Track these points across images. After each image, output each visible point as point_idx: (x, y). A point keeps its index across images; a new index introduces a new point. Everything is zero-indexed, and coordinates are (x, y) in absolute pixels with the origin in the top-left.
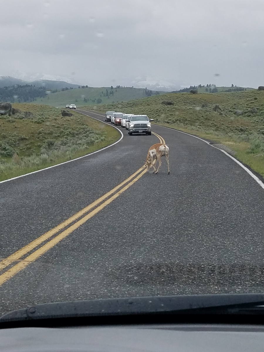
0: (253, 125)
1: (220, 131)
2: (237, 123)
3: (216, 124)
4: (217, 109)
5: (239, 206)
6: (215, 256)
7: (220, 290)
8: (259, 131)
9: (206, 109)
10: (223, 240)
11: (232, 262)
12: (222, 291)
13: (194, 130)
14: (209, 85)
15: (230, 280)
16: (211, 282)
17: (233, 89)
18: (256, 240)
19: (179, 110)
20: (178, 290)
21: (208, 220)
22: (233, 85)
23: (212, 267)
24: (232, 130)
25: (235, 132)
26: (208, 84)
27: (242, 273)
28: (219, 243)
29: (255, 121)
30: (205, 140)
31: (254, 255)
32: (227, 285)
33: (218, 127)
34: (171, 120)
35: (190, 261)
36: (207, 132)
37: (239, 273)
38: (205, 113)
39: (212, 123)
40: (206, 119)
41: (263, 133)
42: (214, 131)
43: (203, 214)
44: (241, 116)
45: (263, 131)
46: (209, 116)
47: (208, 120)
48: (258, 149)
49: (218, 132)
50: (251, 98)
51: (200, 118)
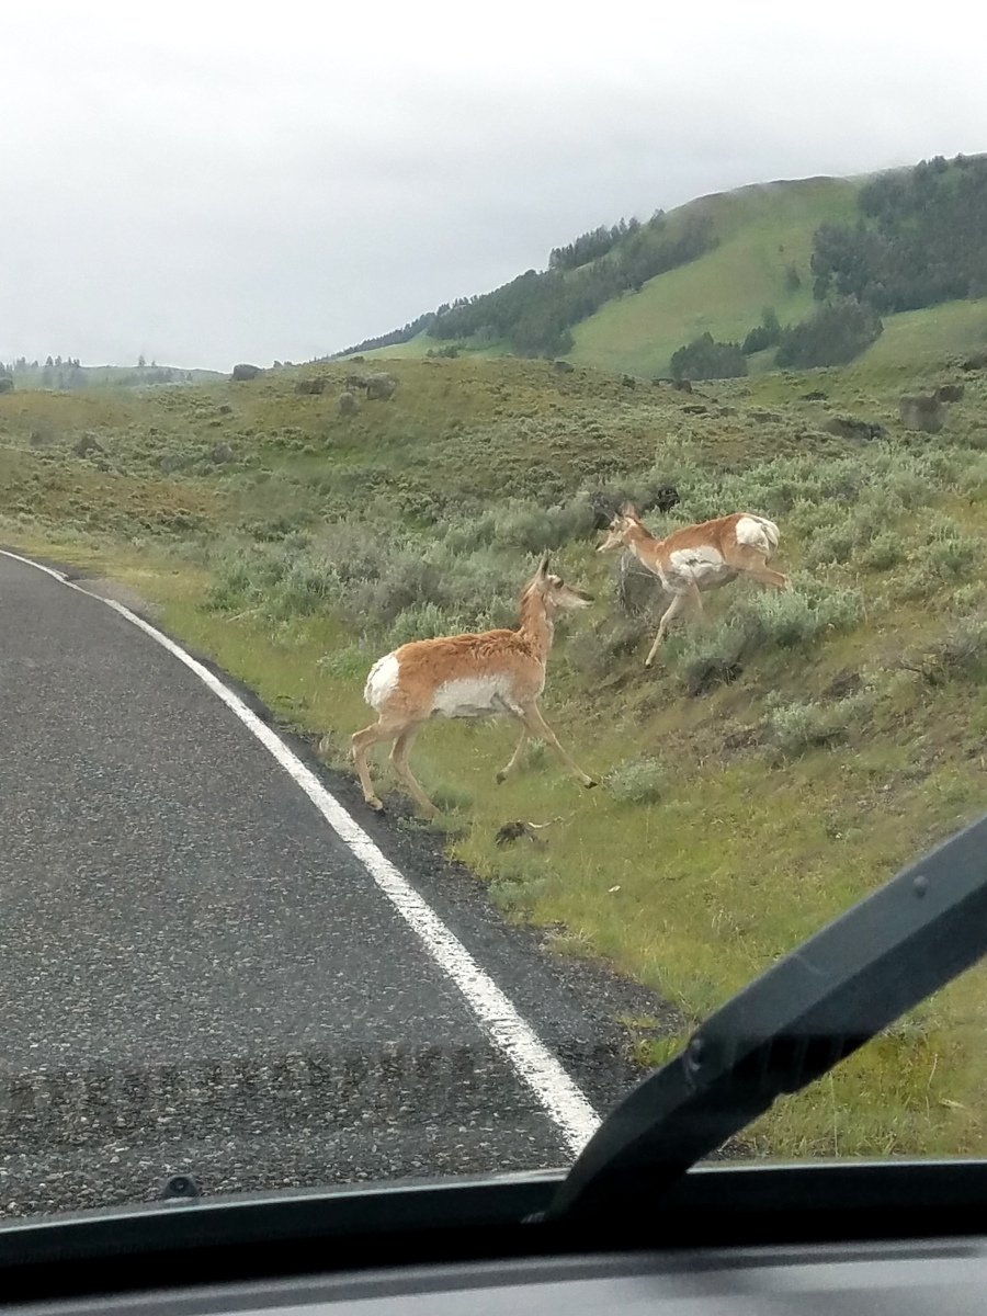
0: (224, 503)
1: (104, 530)
2: (164, 501)
3: (86, 504)
4: (88, 450)
5: (172, 810)
6: (80, 1004)
8: (244, 525)
9: (50, 449)
10: (110, 941)
11: (145, 1021)
12: (103, 1129)
13: (5, 528)
14: (54, 359)
15: (135, 1086)
17: (145, 373)
18: (231, 931)
21: (59, 869)
22: (142, 362)
23: (68, 1045)
24: (148, 527)
25: (159, 533)
26: (50, 358)
28: (96, 950)
29: (227, 491)
30: (46, 566)
31: (223, 985)
32: (125, 1108)
33: (95, 517)
37: (168, 1060)
38: (45, 464)
39: (71, 503)
40: (51, 487)
41: (259, 537)
42: (80, 531)
43: (41, 848)
44: (178, 472)
45: (258, 528)
46: (61, 476)
47: (58, 489)
48: (238, 592)
49: (97, 532)
50: (211, 409)
51: (26, 482)
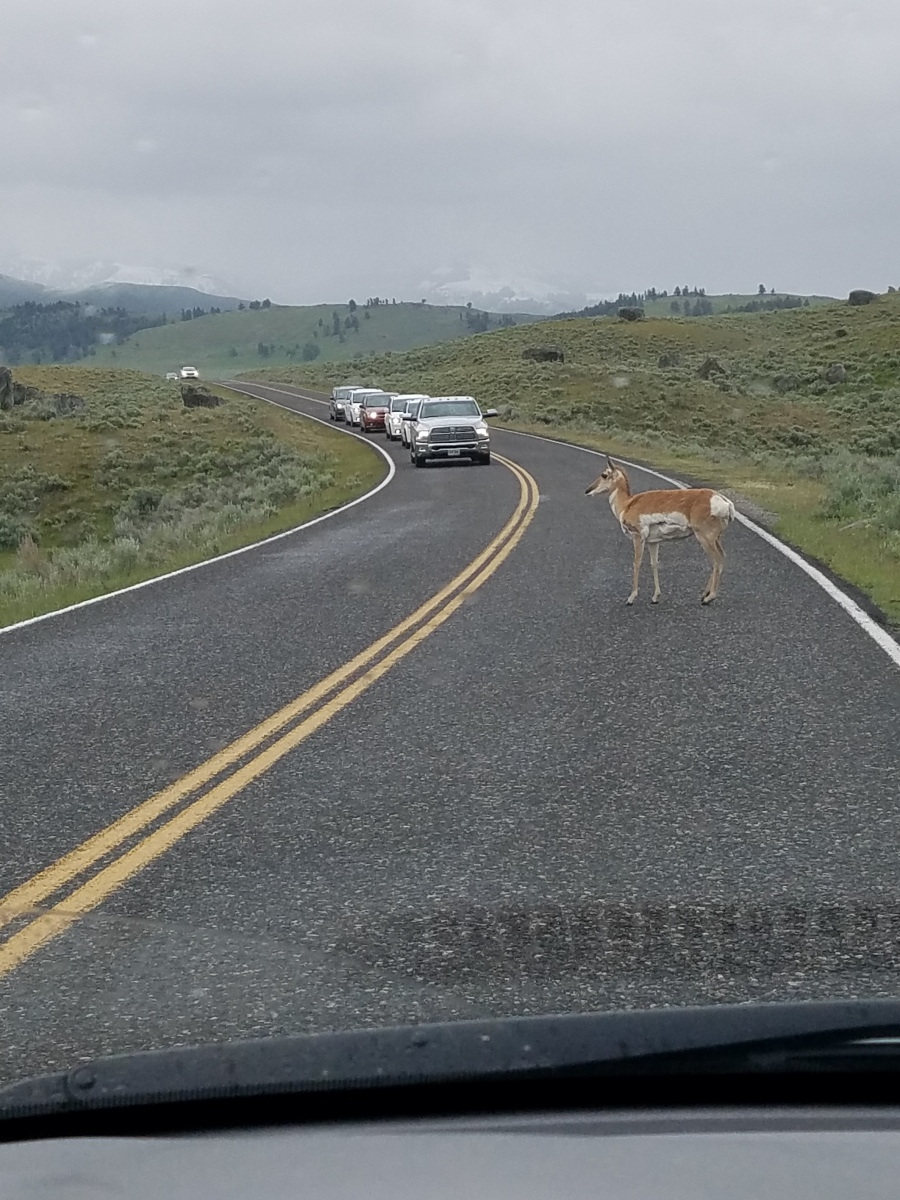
0: (837, 421)
1: (724, 445)
2: (780, 419)
3: (708, 421)
4: (711, 372)
5: (790, 701)
6: (713, 872)
7: (732, 986)
8: (856, 441)
9: (676, 371)
10: (739, 817)
11: (774, 891)
12: (738, 987)
13: (635, 443)
14: (681, 289)
15: (766, 950)
16: (702, 960)
17: (765, 301)
18: (852, 815)
19: (582, 375)
20: (589, 990)
21: (689, 750)
22: (762, 289)
23: (704, 908)
24: (764, 443)
25: (774, 449)
26: (677, 289)
27: (806, 925)
28: (726, 825)
29: (840, 409)
30: (670, 476)
31: (845, 863)
32: (758, 969)
33: (715, 434)
34: (555, 410)
35: (629, 890)
36: (681, 449)
37: (796, 928)
38: (671, 384)
39: (694, 421)
40: (676, 406)
41: (870, 451)
42: (701, 446)
43: (672, 730)
44: (794, 392)
45: (869, 444)
46: (686, 395)
47: (683, 408)
48: (851, 502)
49: (717, 447)
50: (826, 332)
51: (654, 401)
